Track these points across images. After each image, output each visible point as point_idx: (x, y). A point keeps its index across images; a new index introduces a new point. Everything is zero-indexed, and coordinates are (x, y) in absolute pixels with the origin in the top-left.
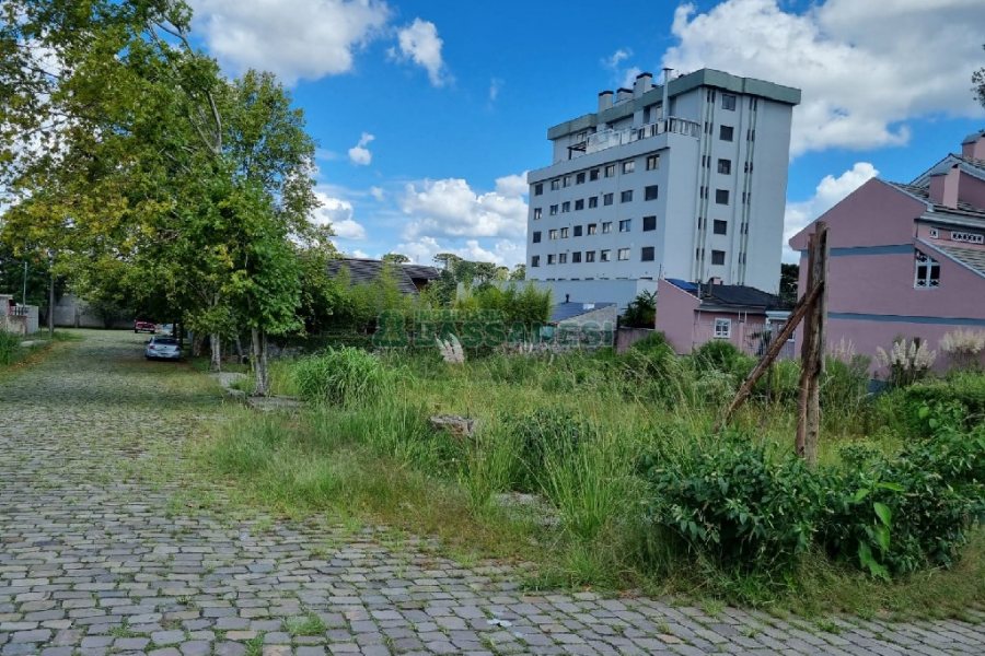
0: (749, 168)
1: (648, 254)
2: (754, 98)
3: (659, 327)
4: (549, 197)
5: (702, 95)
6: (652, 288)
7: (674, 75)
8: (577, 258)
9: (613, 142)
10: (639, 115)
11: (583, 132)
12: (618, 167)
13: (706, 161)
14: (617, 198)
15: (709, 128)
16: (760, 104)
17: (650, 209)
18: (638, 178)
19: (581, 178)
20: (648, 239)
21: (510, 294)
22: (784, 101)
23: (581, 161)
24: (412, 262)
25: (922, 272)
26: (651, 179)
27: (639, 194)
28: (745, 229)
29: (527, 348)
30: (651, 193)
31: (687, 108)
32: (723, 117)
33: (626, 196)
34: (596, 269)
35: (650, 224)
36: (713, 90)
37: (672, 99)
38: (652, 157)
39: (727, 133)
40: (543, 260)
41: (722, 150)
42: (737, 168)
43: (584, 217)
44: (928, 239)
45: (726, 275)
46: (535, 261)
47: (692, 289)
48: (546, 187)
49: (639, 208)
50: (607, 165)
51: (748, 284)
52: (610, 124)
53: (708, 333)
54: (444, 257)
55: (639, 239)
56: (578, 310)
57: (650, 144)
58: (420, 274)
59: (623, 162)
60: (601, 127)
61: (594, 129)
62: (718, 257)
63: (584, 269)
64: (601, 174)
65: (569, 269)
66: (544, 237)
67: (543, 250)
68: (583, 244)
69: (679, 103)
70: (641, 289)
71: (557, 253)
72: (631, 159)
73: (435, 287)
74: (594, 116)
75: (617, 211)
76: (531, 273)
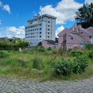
0: (51, 26)
1: (40, 37)
2: (52, 18)
3: (43, 45)
4: (28, 29)
6: (41, 41)
7: (43, 15)
8: (32, 37)
9: (36, 23)
10: (39, 19)
11: (32, 21)
12: (36, 26)
13: (47, 25)
14: (36, 30)
15: (47, 21)
17: (40, 31)
18: (39, 27)
19: (32, 27)
20: (40, 35)
21: (24, 42)
22: (55, 18)
23: (31, 25)
24: (8, 38)
25: (71, 38)
26: (40, 27)
27: (39, 29)
28: (51, 33)
29: (27, 49)
30: (40, 29)
31: (44, 19)
32: (48, 20)
33: (38, 29)
34: (34, 38)
35: (40, 33)
36: (47, 17)
37: (42, 18)
38: (40, 25)
39: (49, 22)
40: (27, 37)
41: (48, 24)
42: (50, 26)
43: (32, 32)
44: (72, 35)
45: (50, 39)
46: (26, 38)
47: (46, 41)
48: (27, 28)
49: (39, 31)
50: (35, 25)
51: (52, 40)
52: (35, 20)
53: (48, 46)
54: (13, 37)
55: (39, 35)
56: (32, 44)
57: (40, 23)
58: (11, 39)
59: (37, 25)
60: (34, 21)
61: (33, 21)
63: (32, 39)
64: (34, 26)
65: (30, 39)
66: (27, 35)
67: (27, 36)
68: (32, 35)
69: (43, 18)
70: (40, 41)
71: (29, 36)
73: (13, 41)
74: (33, 19)
75: (37, 31)
76: (26, 39)
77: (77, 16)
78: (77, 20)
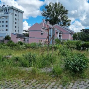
1: (7, 30)
2: (19, 11)
5: (13, 10)
7: (8, 6)
10: (4, 11)
13: (14, 18)
14: (1, 22)
16: (19, 12)
18: (4, 19)
20: (7, 28)
26: (6, 20)
27: (5, 22)
31: (10, 11)
32: (15, 13)
33: (3, 22)
35: (7, 26)
36: (14, 9)
37: (8, 9)
39: (16, 15)
42: (17, 20)
55: (5, 28)
57: (6, 15)
59: (2, 17)
62: (16, 31)
70: (7, 35)
72: (3, 17)
77: (43, 12)
78: (43, 16)
